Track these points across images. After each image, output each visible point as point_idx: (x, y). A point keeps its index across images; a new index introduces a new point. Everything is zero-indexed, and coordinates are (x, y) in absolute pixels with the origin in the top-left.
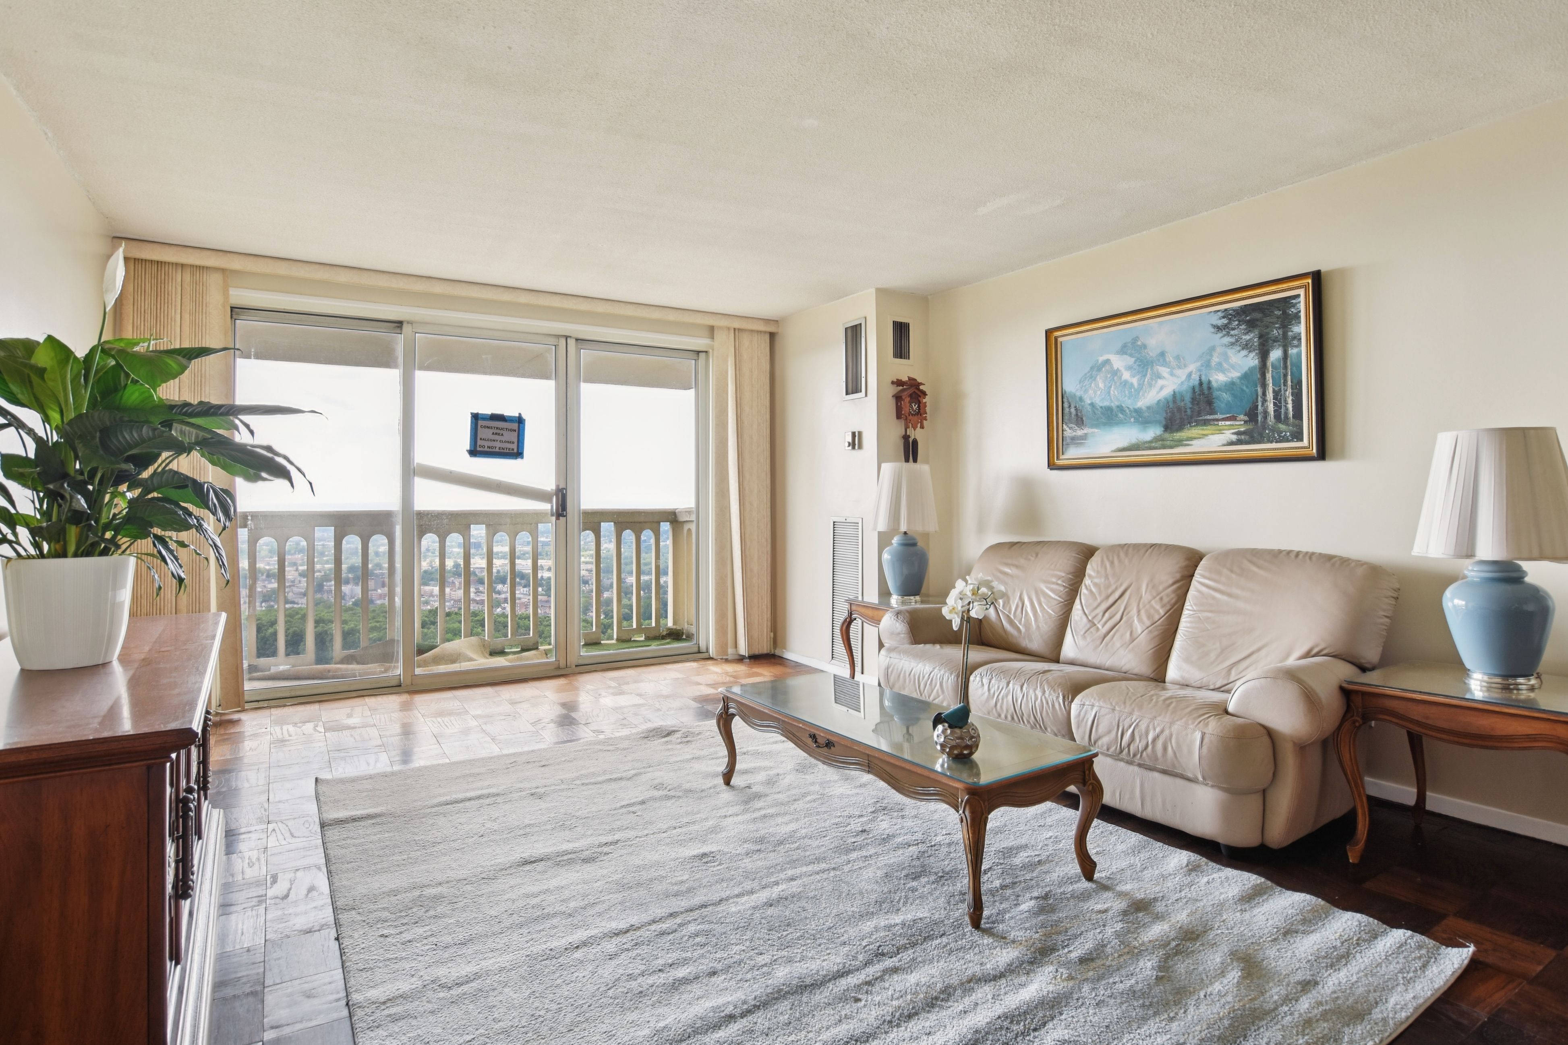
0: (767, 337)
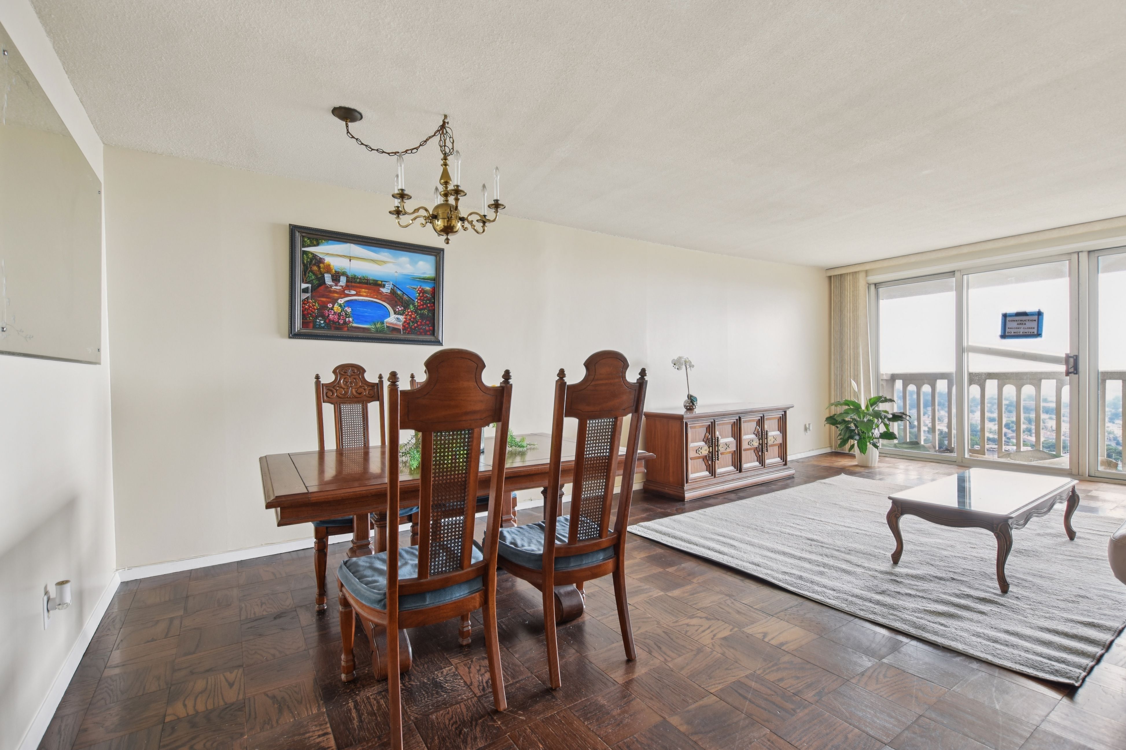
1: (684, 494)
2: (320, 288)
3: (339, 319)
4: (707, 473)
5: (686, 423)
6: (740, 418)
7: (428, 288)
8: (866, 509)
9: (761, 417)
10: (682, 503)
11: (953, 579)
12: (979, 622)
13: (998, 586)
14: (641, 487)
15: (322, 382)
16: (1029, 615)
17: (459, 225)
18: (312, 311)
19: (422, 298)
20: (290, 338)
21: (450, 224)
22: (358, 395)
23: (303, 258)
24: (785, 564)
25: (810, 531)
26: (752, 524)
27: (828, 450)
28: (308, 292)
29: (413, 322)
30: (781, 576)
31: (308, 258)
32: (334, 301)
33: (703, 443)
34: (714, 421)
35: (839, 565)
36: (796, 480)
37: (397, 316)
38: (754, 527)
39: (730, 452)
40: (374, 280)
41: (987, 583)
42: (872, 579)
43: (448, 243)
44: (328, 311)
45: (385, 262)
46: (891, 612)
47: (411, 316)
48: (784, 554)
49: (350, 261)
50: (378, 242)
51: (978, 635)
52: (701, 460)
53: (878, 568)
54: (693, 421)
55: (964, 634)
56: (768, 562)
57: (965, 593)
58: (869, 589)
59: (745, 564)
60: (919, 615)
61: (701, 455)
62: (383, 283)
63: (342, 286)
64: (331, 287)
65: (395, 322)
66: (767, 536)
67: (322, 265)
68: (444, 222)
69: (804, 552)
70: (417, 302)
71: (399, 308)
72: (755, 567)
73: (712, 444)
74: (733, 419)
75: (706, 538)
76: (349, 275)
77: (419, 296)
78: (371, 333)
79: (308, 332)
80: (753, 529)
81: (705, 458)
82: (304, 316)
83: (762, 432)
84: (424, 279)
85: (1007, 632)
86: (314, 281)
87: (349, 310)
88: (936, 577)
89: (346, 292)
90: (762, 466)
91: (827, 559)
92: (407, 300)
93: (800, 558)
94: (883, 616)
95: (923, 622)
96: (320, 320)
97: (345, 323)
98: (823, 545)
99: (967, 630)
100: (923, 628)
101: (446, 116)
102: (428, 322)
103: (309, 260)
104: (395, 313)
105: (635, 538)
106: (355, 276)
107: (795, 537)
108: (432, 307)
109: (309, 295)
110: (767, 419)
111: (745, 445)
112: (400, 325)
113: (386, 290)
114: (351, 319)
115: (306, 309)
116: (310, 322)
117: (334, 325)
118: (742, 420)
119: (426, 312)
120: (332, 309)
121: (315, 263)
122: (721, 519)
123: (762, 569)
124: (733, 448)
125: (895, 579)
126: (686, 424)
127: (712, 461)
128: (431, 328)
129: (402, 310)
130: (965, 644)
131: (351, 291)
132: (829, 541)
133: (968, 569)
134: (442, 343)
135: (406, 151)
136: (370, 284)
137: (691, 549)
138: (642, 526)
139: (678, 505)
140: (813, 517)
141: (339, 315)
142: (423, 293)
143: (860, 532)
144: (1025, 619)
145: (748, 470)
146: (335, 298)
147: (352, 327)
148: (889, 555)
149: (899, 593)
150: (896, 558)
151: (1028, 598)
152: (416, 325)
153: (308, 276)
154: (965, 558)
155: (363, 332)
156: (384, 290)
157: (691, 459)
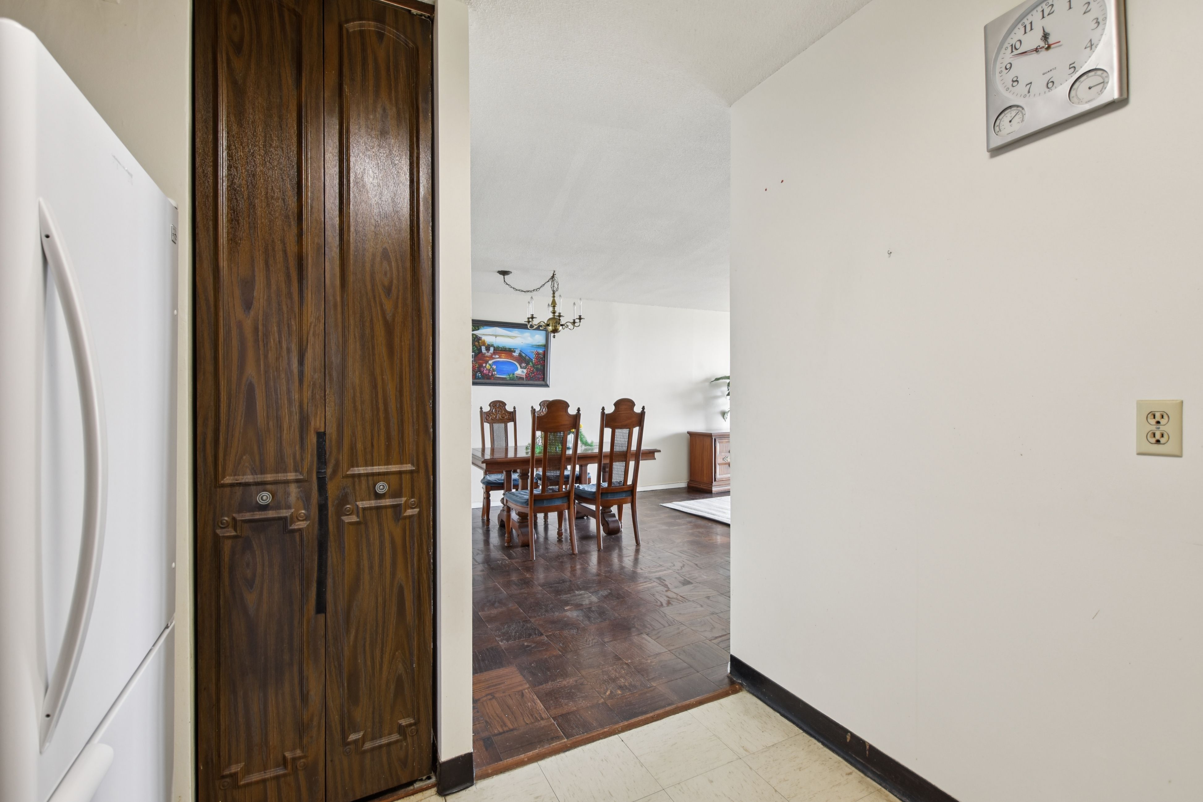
1: (712, 488)
2: (479, 355)
3: (489, 373)
7: (541, 352)
10: (709, 493)
14: (684, 486)
15: (484, 411)
17: (561, 328)
19: (537, 358)
21: (556, 328)
22: (502, 418)
29: (531, 373)
32: (487, 362)
37: (522, 370)
40: (509, 348)
43: (554, 337)
45: (516, 337)
47: (530, 369)
49: (496, 338)
50: (513, 325)
52: (727, 466)
54: (722, 439)
61: (727, 462)
62: (514, 350)
63: (491, 353)
64: (486, 355)
65: (521, 373)
67: (480, 341)
68: (553, 327)
70: (534, 360)
71: (524, 365)
76: (495, 346)
77: (535, 357)
78: (507, 380)
84: (538, 346)
86: (477, 351)
87: (494, 367)
89: (494, 356)
92: (528, 360)
96: (479, 374)
97: (492, 375)
101: (554, 271)
102: (540, 373)
104: (521, 368)
106: (498, 346)
108: (543, 363)
112: (524, 375)
113: (516, 354)
114: (496, 373)
117: (486, 377)
119: (539, 366)
120: (485, 367)
121: (477, 340)
126: (715, 439)
128: (542, 376)
131: (496, 356)
134: (549, 386)
135: (534, 290)
136: (507, 351)
137: (697, 513)
138: (675, 504)
139: (705, 494)
141: (489, 370)
142: (538, 355)
147: (496, 377)
152: (533, 375)
155: (503, 380)
156: (515, 354)
157: (719, 464)
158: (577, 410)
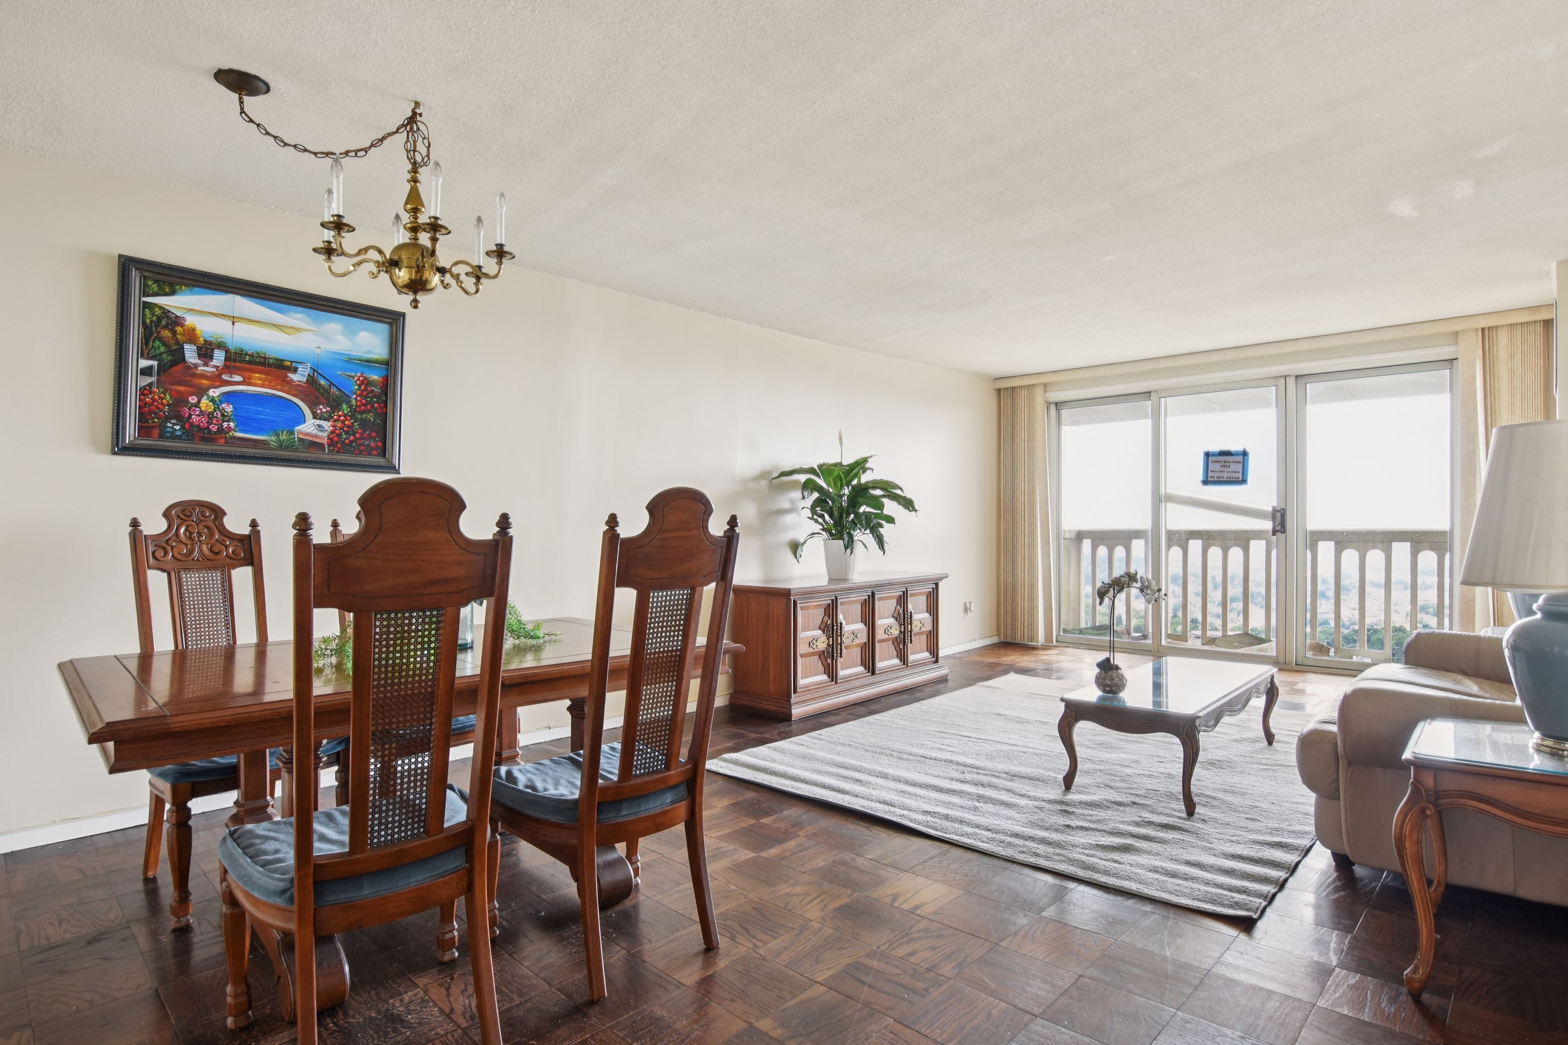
0: (1539, 329)
1: (790, 709)
2: (174, 368)
3: (209, 423)
4: (824, 677)
5: (794, 601)
6: (873, 593)
7: (375, 377)
8: (1038, 719)
9: (904, 592)
10: (787, 723)
11: (1134, 803)
12: (1158, 854)
13: (1183, 808)
14: (727, 703)
15: (143, 533)
16: (1214, 840)
17: (436, 279)
18: (157, 407)
19: (364, 393)
20: (114, 453)
21: (421, 277)
23: (144, 315)
24: (929, 800)
25: (964, 754)
26: (886, 749)
27: (995, 640)
28: (151, 375)
29: (347, 433)
30: (921, 817)
31: (154, 314)
32: (201, 392)
33: (820, 632)
34: (836, 598)
35: (998, 797)
36: (951, 684)
37: (318, 422)
38: (889, 752)
39: (858, 645)
40: (277, 360)
41: (1172, 806)
42: (1038, 811)
43: (416, 307)
44: (189, 409)
45: (297, 330)
46: (1057, 851)
47: (343, 422)
48: (927, 787)
49: (233, 324)
50: (286, 295)
51: (1155, 870)
52: (816, 658)
53: (1046, 796)
54: (805, 599)
55: (1140, 871)
56: (904, 800)
57: (1146, 820)
58: (1033, 824)
59: (873, 804)
60: (1090, 852)
61: (816, 650)
62: (294, 364)
63: (217, 367)
64: (196, 368)
65: (315, 432)
66: (906, 763)
67: (179, 329)
68: (411, 273)
69: (954, 783)
70: (356, 399)
71: (323, 409)
72: (886, 808)
73: (833, 634)
74: (864, 596)
75: (819, 772)
76: (231, 347)
77: (358, 390)
78: (270, 449)
79: (150, 445)
80: (887, 755)
81: (822, 655)
82: (143, 417)
83: (904, 615)
84: (368, 361)
85: (1189, 863)
86: (164, 356)
87: (229, 409)
88: (1115, 803)
89: (225, 377)
90: (904, 664)
91: (983, 789)
92: (336, 396)
93: (948, 791)
94: (1047, 858)
95: (1094, 860)
96: (174, 424)
97: (221, 430)
98: (979, 771)
99: (1142, 866)
100: (1093, 868)
101: (417, 104)
102: (374, 434)
103: (154, 319)
104: (315, 417)
105: (715, 778)
106: (242, 350)
107: (943, 762)
108: (382, 408)
109: (153, 379)
110: (912, 595)
111: (880, 635)
112: (323, 437)
113: (299, 377)
114: (232, 425)
115: (146, 403)
116: (154, 427)
117: (200, 434)
118: (876, 596)
119: (370, 417)
120: (197, 405)
121: (167, 324)
122: (843, 744)
123: (895, 809)
124: (863, 638)
125: (1065, 808)
126: (795, 603)
127: (833, 659)
128: (380, 444)
129: (327, 412)
130: (1140, 883)
131: (233, 376)
132: (988, 764)
133: (1152, 790)
134: (399, 470)
136: (270, 365)
137: (798, 788)
138: (726, 760)
139: (782, 727)
140: (968, 735)
141: (210, 416)
142: (366, 385)
143: (1028, 750)
144: (1210, 845)
145: (885, 671)
146: (204, 386)
147: (235, 438)
148: (1060, 777)
149: (1069, 826)
150: (1068, 781)
151: (1216, 820)
152: (352, 438)
153: (153, 347)
154: (1150, 776)
155: (255, 447)
156: (294, 377)
157: (802, 656)
158: (498, 524)
